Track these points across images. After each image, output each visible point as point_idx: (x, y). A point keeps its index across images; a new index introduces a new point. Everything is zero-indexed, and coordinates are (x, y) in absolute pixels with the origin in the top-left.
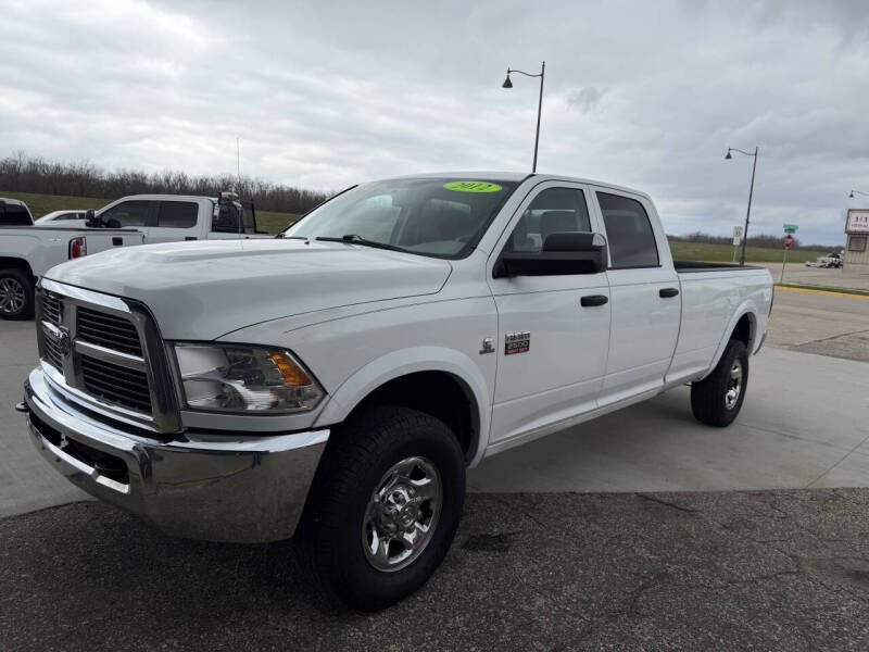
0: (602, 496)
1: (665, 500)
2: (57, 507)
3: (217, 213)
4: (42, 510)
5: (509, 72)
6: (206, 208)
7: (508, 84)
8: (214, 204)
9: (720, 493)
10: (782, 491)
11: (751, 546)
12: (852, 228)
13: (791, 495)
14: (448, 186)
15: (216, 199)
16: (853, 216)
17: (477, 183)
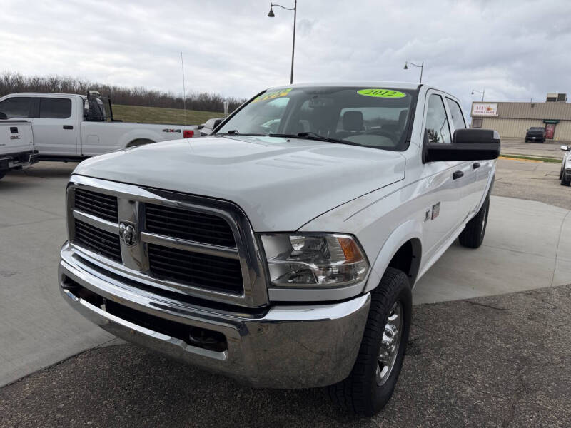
0: (445, 304)
1: (482, 302)
2: (75, 356)
3: (87, 107)
4: (64, 360)
5: (272, 6)
6: (77, 102)
7: (271, 14)
8: (84, 101)
9: (508, 294)
10: (541, 290)
11: (553, 330)
12: (475, 114)
13: (547, 291)
14: (361, 92)
15: (85, 97)
16: (475, 106)
17: (384, 91)
